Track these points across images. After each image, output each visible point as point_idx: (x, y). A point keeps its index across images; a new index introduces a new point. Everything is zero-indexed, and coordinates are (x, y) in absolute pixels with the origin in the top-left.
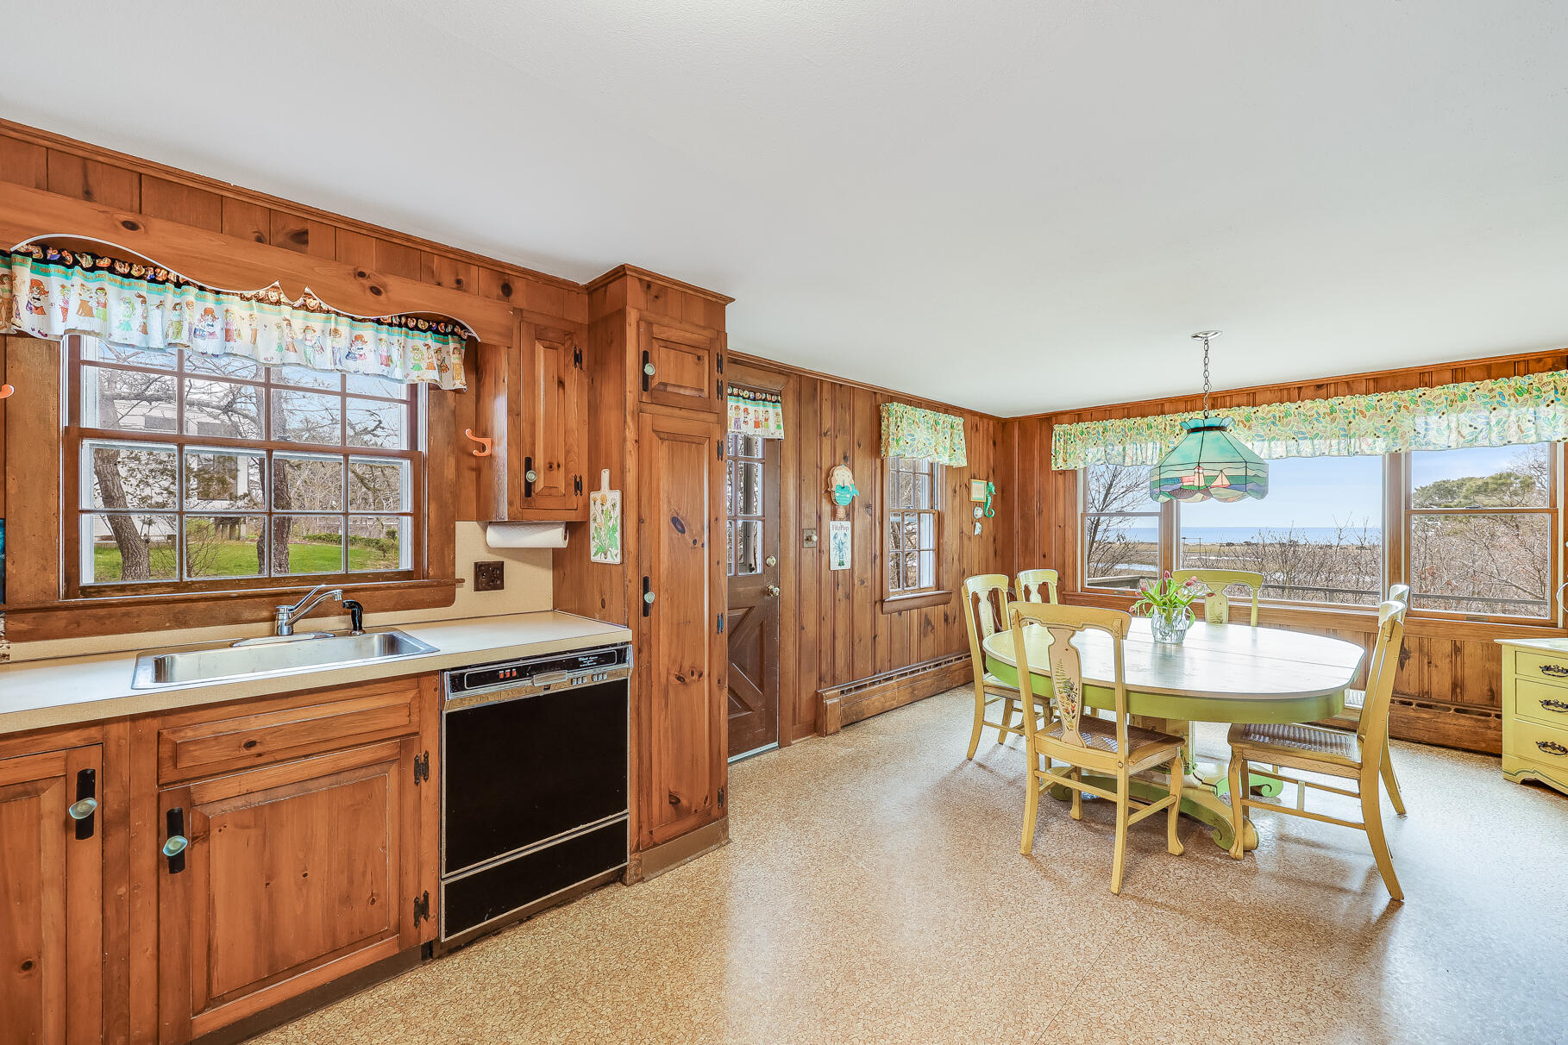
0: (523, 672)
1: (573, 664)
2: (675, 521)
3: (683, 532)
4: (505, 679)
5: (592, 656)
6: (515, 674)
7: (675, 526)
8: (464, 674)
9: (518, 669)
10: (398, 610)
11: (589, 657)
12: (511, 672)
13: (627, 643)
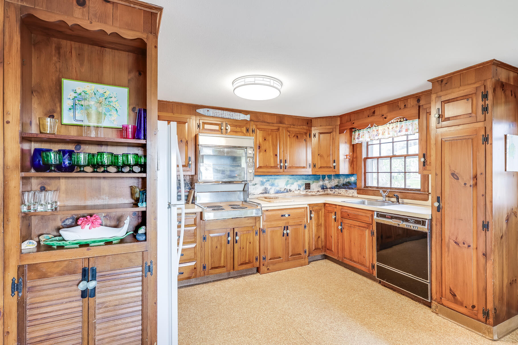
0: (392, 218)
1: (407, 220)
2: (453, 174)
3: (458, 179)
4: (387, 218)
5: (413, 220)
6: (390, 217)
7: (454, 177)
8: (379, 213)
9: (391, 216)
10: (413, 200)
11: (412, 219)
12: (389, 217)
13: (426, 219)
